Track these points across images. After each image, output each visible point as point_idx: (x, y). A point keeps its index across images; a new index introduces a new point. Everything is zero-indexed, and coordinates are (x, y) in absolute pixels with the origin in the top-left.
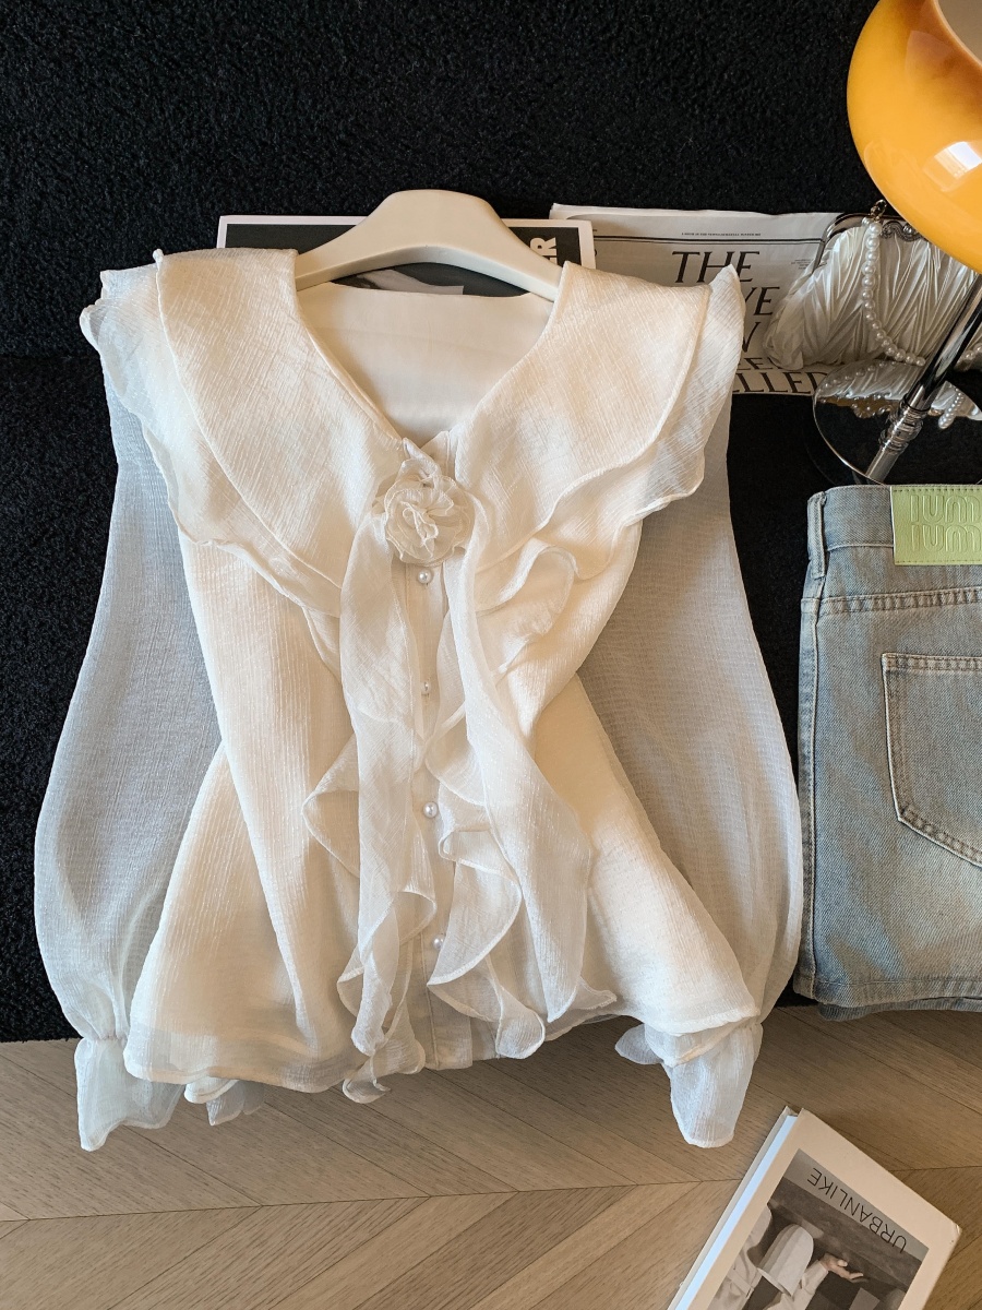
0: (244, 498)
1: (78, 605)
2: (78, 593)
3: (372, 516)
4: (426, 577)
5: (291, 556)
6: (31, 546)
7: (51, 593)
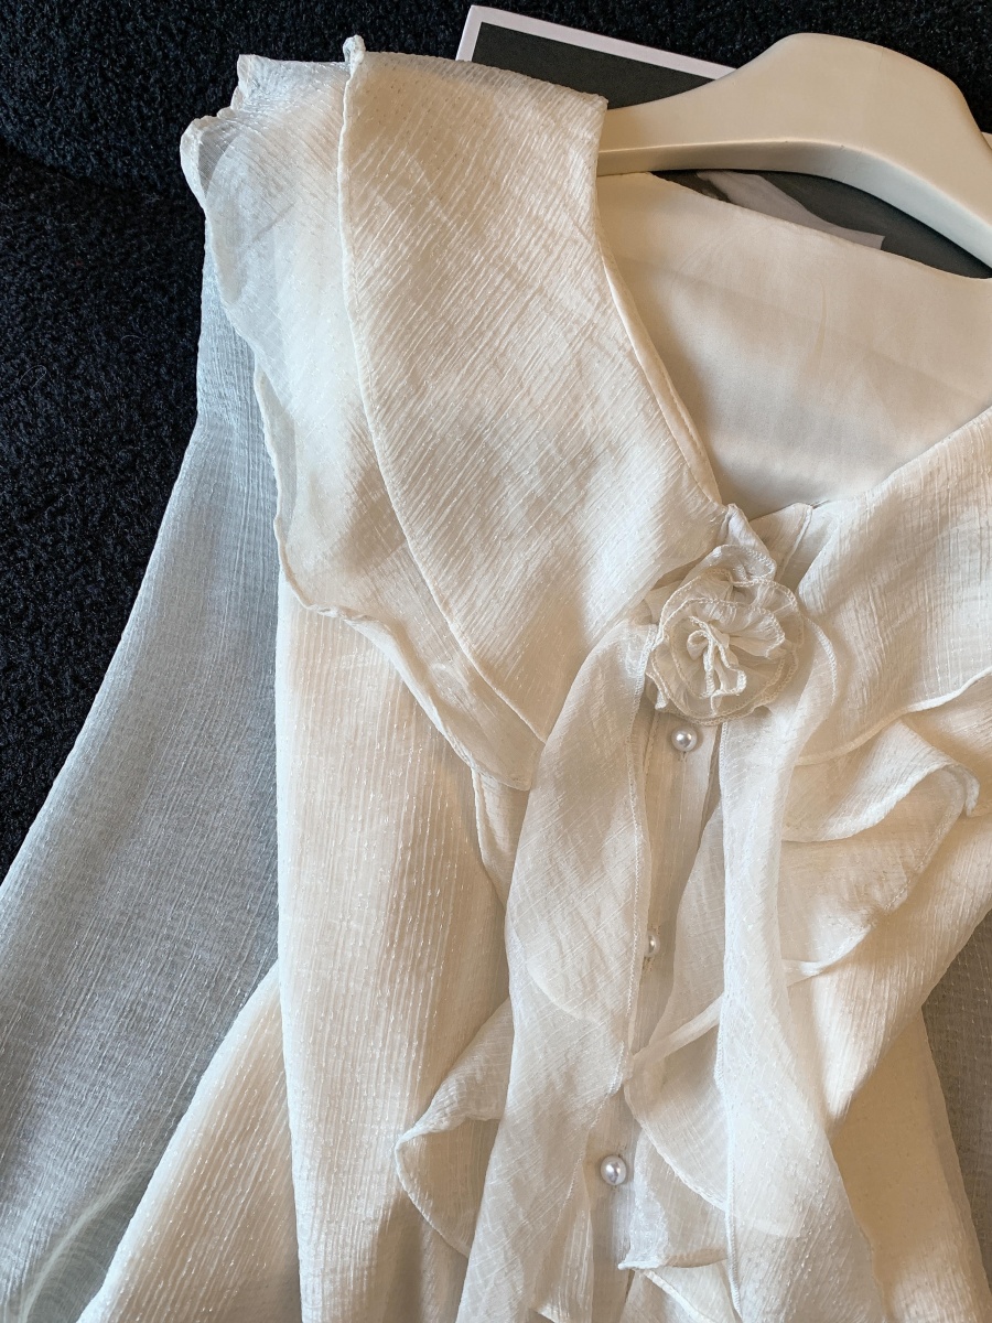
0: (410, 544)
1: (79, 647)
2: (84, 626)
3: (630, 627)
4: (686, 741)
5: (471, 669)
6: (22, 520)
7: (37, 613)
